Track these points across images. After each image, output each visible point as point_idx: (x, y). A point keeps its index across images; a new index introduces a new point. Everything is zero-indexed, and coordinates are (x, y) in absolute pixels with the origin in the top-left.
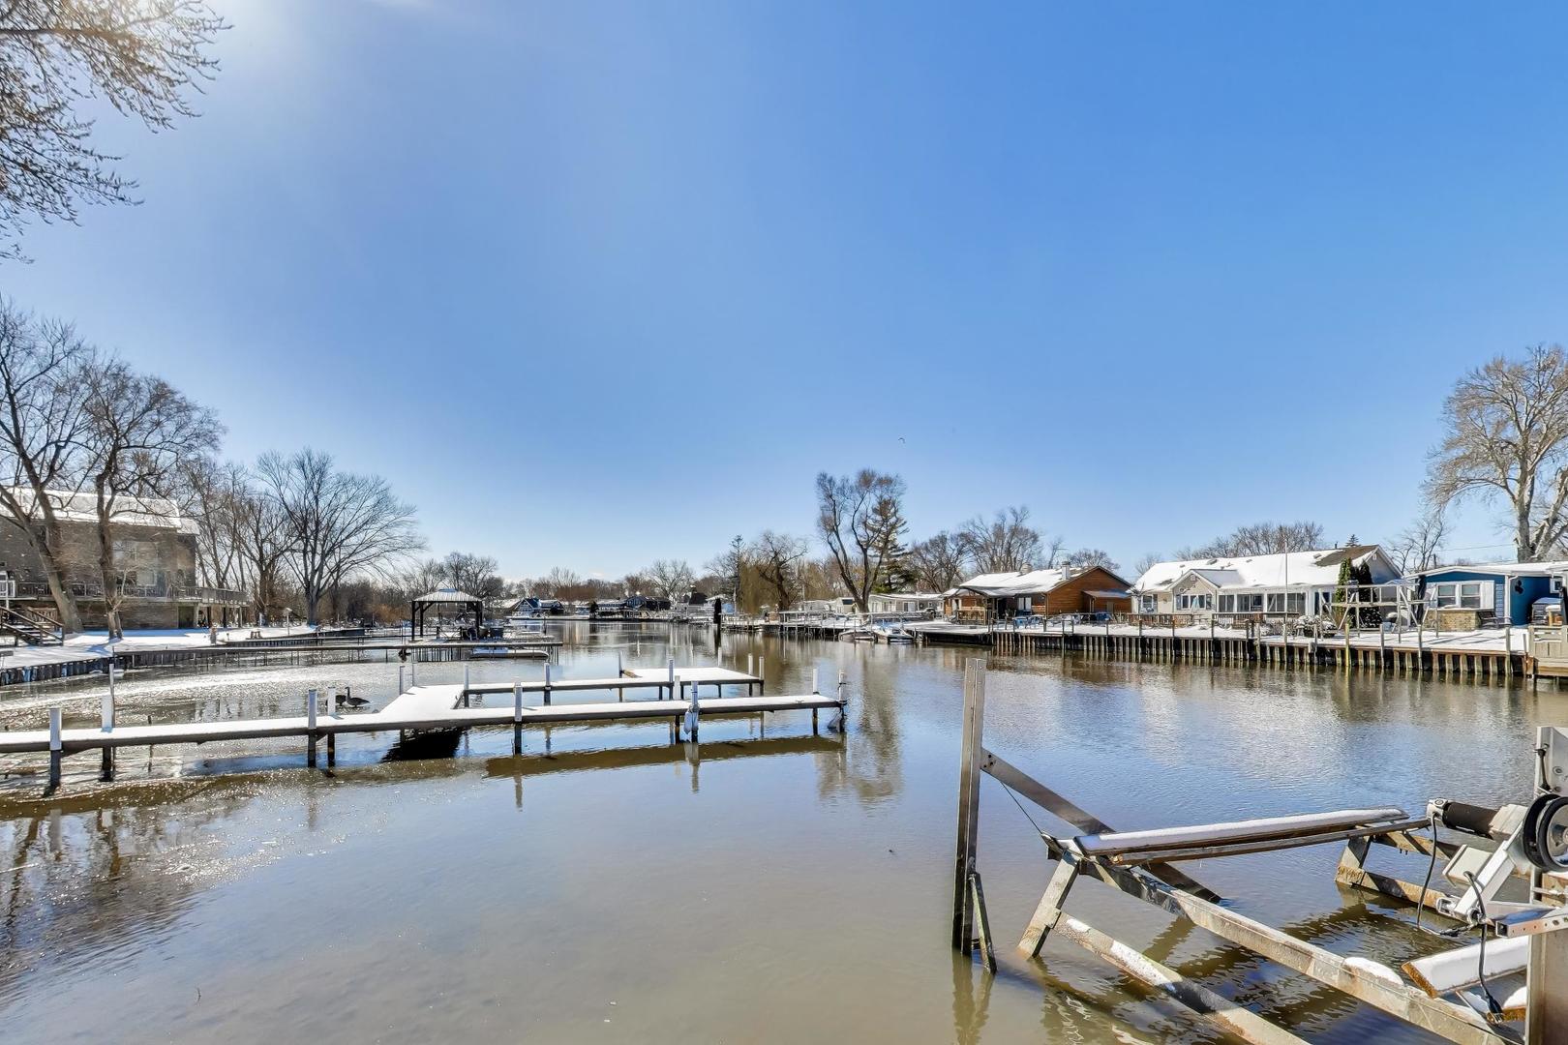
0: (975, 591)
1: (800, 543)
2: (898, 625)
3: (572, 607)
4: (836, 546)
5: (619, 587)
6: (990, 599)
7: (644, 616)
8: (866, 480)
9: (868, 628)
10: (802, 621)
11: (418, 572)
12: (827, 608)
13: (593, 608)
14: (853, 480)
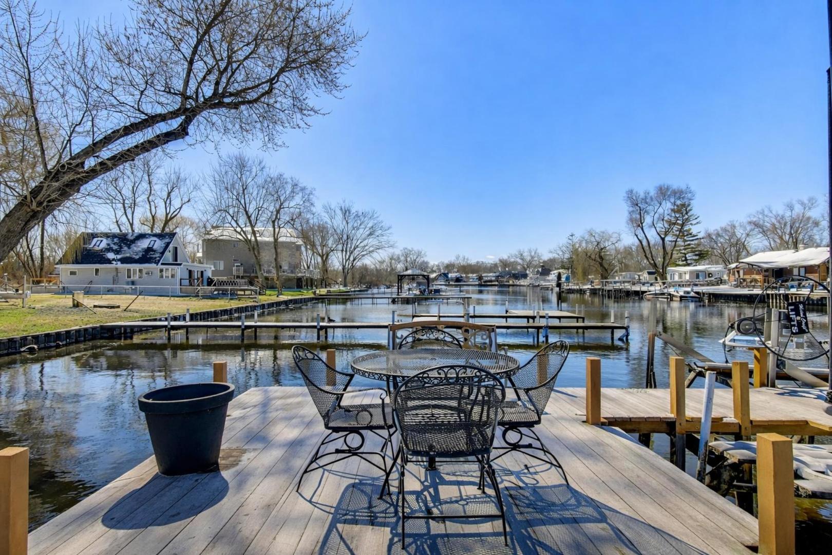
0: (752, 265)
1: (615, 235)
2: (689, 289)
3: (468, 278)
4: (641, 236)
5: (496, 265)
6: (767, 270)
7: (511, 282)
8: (664, 193)
9: (665, 291)
10: (618, 286)
11: (387, 260)
12: (637, 277)
13: (480, 278)
14: (653, 193)
